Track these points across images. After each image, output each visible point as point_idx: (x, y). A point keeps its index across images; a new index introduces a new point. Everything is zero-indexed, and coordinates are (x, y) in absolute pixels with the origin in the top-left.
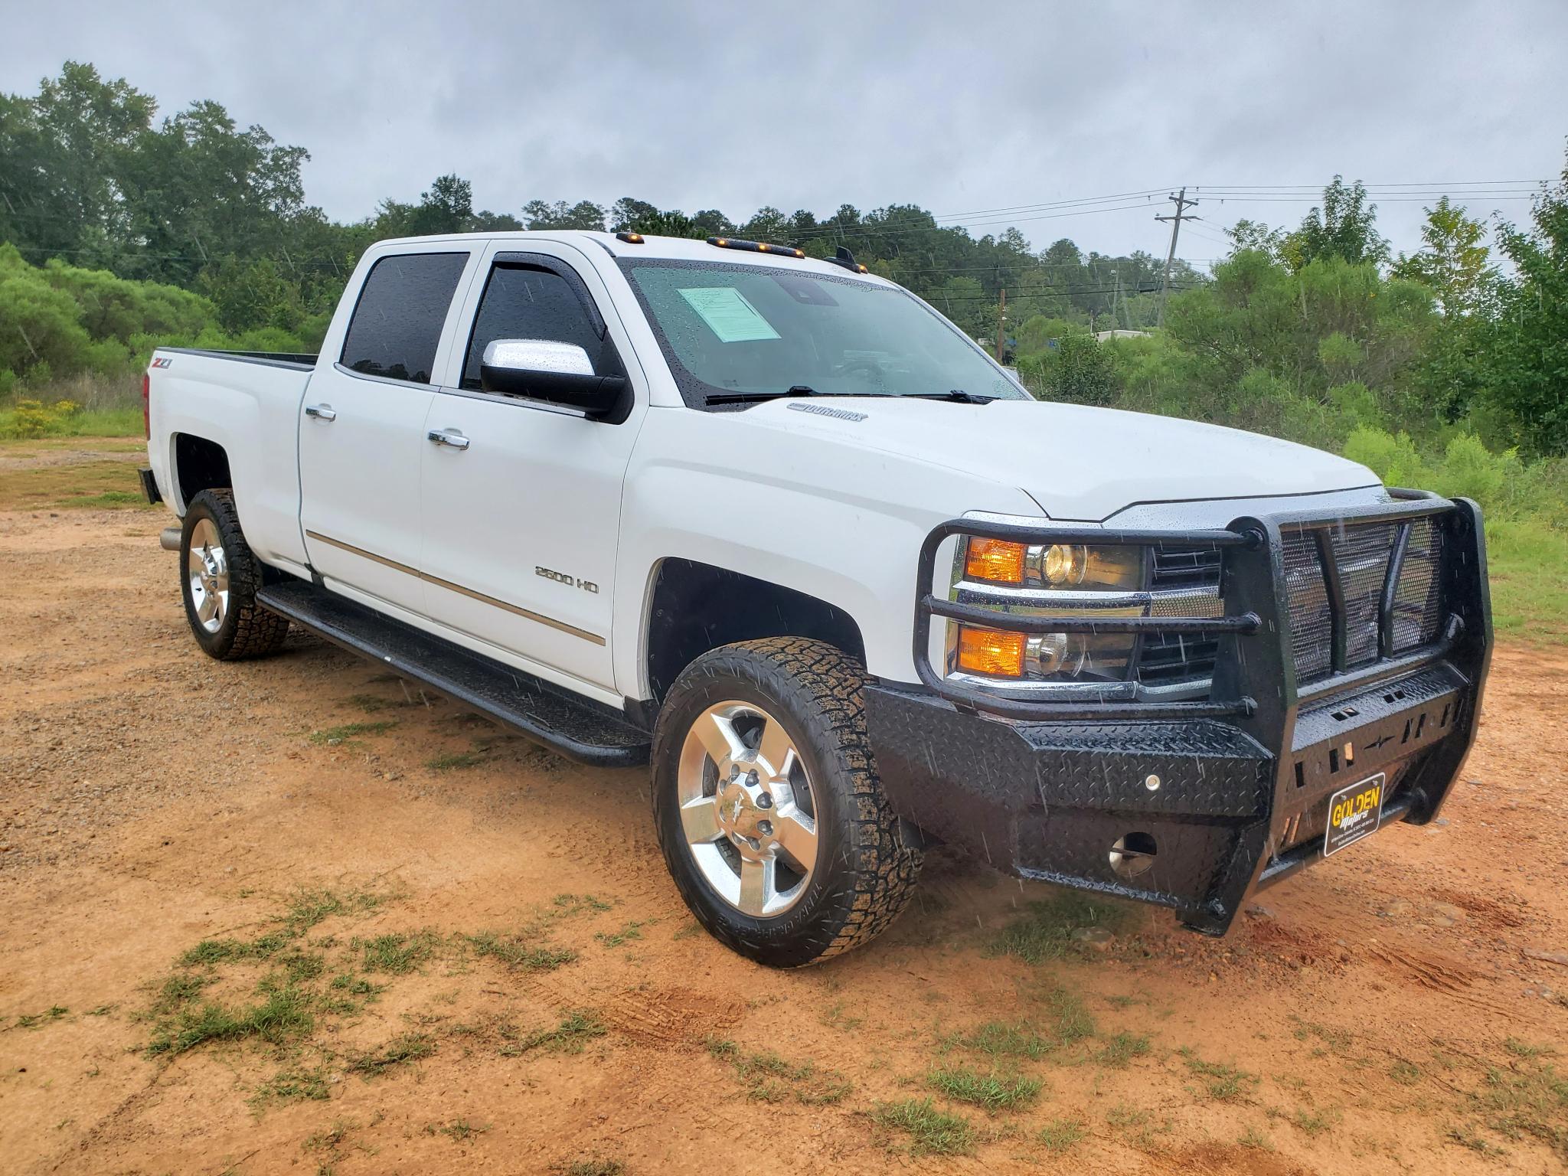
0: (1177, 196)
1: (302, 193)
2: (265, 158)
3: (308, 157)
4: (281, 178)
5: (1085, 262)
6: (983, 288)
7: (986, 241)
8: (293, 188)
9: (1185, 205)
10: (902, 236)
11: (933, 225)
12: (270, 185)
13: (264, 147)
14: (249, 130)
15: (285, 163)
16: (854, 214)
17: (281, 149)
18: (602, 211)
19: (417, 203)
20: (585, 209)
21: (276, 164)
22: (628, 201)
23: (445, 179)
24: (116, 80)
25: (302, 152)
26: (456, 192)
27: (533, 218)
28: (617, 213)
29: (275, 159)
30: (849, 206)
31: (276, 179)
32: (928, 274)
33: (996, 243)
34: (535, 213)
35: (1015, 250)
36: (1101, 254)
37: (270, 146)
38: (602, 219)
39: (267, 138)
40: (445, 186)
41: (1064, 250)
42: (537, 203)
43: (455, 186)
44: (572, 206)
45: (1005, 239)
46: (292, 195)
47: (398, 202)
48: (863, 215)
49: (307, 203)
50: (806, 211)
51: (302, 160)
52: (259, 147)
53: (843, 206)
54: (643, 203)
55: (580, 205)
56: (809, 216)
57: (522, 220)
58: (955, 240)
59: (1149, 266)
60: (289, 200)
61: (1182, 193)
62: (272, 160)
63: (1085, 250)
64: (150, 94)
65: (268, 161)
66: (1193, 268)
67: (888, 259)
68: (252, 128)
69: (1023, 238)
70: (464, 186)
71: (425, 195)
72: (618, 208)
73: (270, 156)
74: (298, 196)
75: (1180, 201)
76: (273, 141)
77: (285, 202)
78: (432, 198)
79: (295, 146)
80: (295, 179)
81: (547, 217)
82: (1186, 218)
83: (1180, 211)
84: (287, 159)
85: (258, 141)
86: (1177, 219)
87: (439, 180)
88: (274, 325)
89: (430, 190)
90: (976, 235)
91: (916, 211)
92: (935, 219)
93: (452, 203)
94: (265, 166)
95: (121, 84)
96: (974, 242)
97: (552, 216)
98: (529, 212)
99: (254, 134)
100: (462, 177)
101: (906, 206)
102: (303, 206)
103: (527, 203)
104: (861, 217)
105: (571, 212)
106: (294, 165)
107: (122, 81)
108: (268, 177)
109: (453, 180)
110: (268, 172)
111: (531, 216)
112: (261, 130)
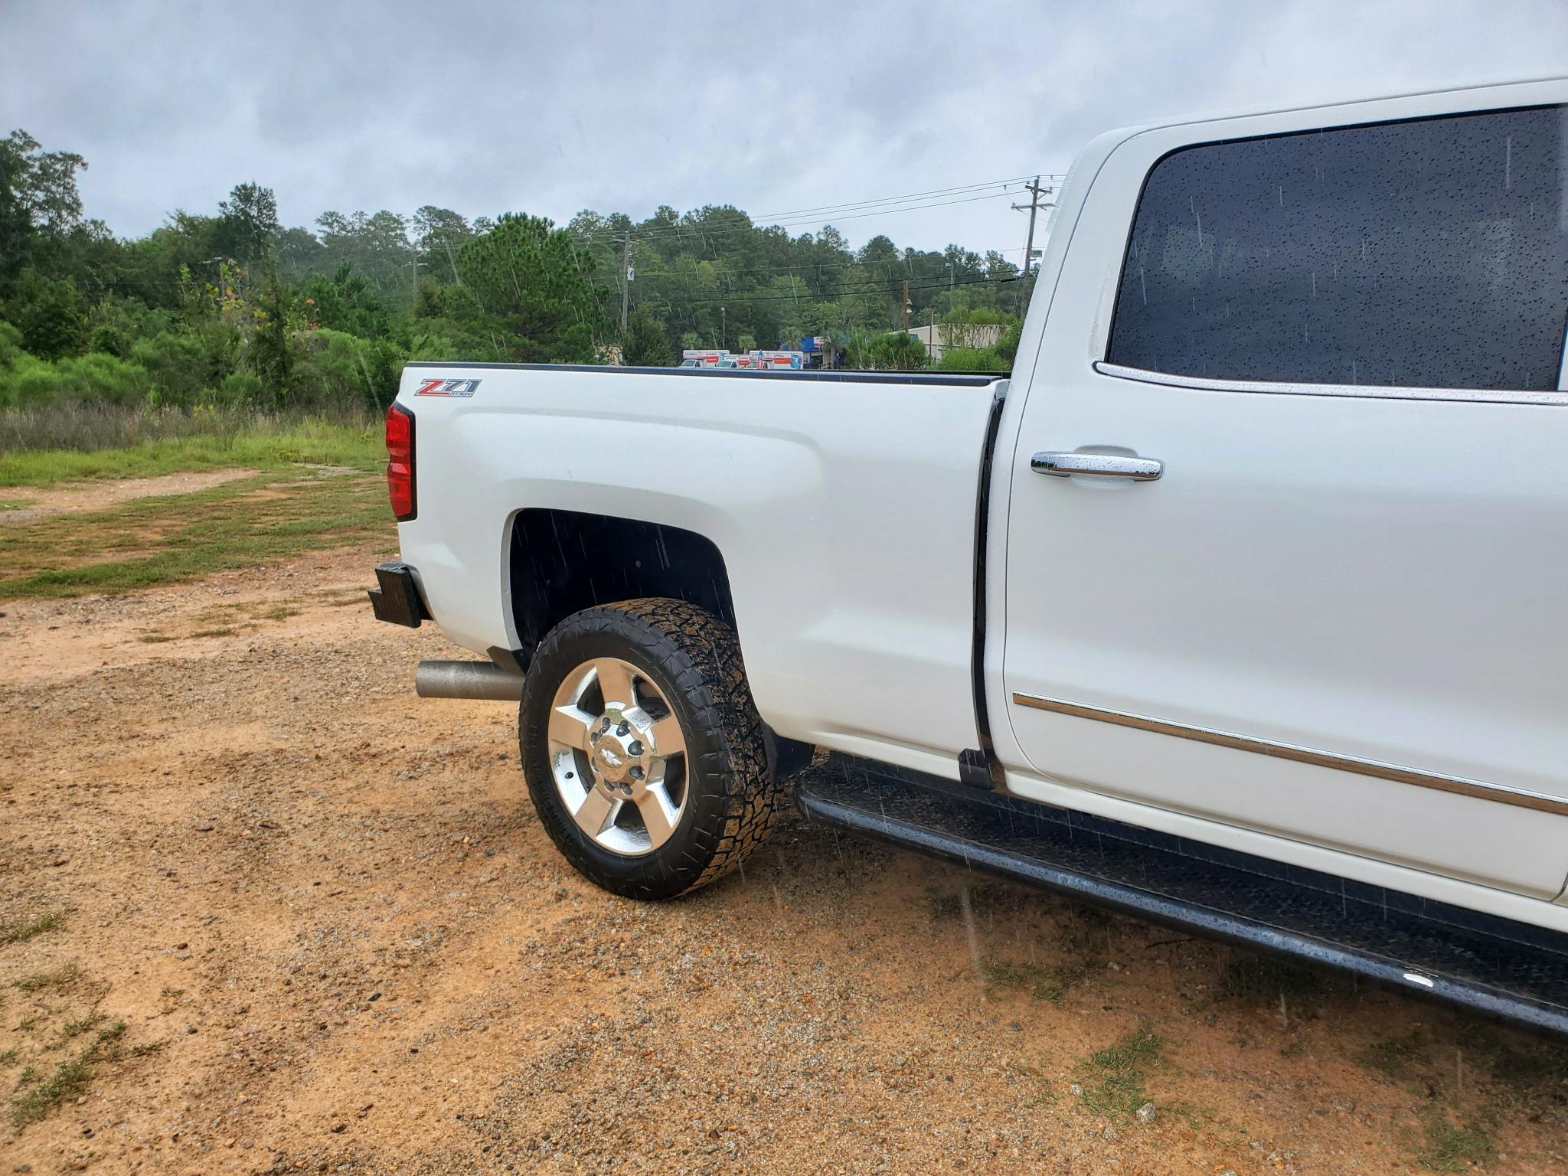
0: (1032, 185)
1: (79, 205)
2: (32, 166)
3: (83, 165)
4: (54, 188)
5: (901, 258)
6: (807, 286)
7: (805, 240)
8: (68, 200)
9: (1039, 193)
10: (722, 237)
11: (749, 225)
12: (40, 196)
13: (29, 153)
14: (10, 137)
15: (56, 171)
16: (673, 216)
17: (51, 156)
18: (402, 220)
19: (214, 213)
20: (384, 219)
21: (45, 173)
22: (429, 209)
23: (244, 187)
25: (75, 159)
26: (258, 202)
27: (328, 230)
28: (419, 222)
29: (44, 167)
30: (667, 208)
31: (47, 190)
32: (752, 274)
33: (815, 241)
34: (330, 225)
35: (833, 247)
36: (917, 249)
37: (36, 153)
38: (403, 229)
39: (31, 144)
40: (245, 194)
41: (880, 246)
42: (332, 214)
43: (256, 194)
44: (370, 217)
45: (822, 237)
46: (68, 207)
47: (189, 214)
48: (681, 215)
49: (86, 215)
50: (622, 213)
51: (77, 168)
52: (24, 155)
53: (661, 208)
54: (446, 211)
55: (378, 215)
56: (625, 219)
57: (315, 233)
58: (775, 240)
59: (963, 260)
60: (64, 213)
61: (1037, 182)
62: (40, 169)
63: (901, 245)
65: (36, 170)
66: (1006, 260)
67: (711, 260)
68: (14, 134)
69: (840, 235)
70: (265, 195)
71: (223, 205)
72: (419, 216)
73: (37, 164)
74: (74, 208)
75: (1035, 190)
76: (40, 146)
77: (60, 216)
78: (231, 208)
79: (66, 152)
80: (69, 189)
81: (344, 228)
82: (1041, 206)
83: (1035, 199)
84: (58, 167)
85: (22, 148)
86: (1033, 208)
87: (238, 188)
88: (97, 350)
89: (229, 200)
90: (794, 234)
91: (733, 211)
92: (752, 220)
93: (254, 212)
94: (32, 176)
96: (793, 240)
97: (349, 228)
98: (323, 224)
99: (17, 140)
100: (262, 184)
101: (722, 207)
102: (81, 220)
103: (319, 214)
104: (680, 218)
105: (370, 223)
106: (66, 173)
108: (37, 188)
109: (254, 188)
110: (37, 182)
111: (326, 228)
112: (25, 134)
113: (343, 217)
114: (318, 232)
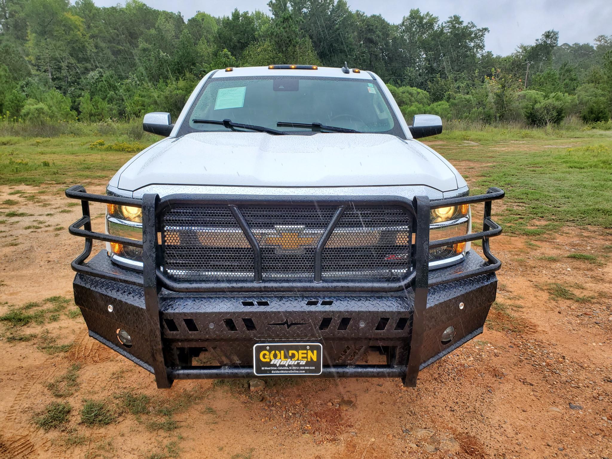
1: (484, 46)
3: (488, 31)
4: (477, 41)
8: (481, 44)
12: (472, 44)
13: (472, 30)
15: (479, 35)
17: (479, 30)
19: (533, 44)
21: (475, 36)
23: (549, 32)
24: (426, 13)
25: (486, 29)
26: (552, 37)
29: (476, 34)
31: (475, 42)
34: (600, 41)
37: (475, 29)
39: (474, 26)
40: (548, 35)
42: (602, 36)
46: (481, 47)
47: (525, 45)
49: (487, 49)
51: (486, 33)
52: (470, 30)
57: (593, 45)
60: (479, 50)
64: (437, 16)
65: (473, 35)
68: (469, 23)
70: (556, 34)
71: (537, 40)
73: (474, 33)
76: (476, 27)
77: (477, 51)
78: (541, 41)
79: (484, 27)
80: (482, 41)
81: (606, 42)
84: (480, 33)
85: (470, 28)
87: (546, 33)
89: (540, 38)
95: (428, 14)
97: (609, 42)
99: (469, 25)
100: (556, 30)
102: (484, 51)
103: (596, 37)
106: (483, 35)
107: (428, 13)
109: (552, 32)
110: (472, 40)
111: (598, 43)
112: (472, 23)
113: (607, 37)
114: (594, 44)
